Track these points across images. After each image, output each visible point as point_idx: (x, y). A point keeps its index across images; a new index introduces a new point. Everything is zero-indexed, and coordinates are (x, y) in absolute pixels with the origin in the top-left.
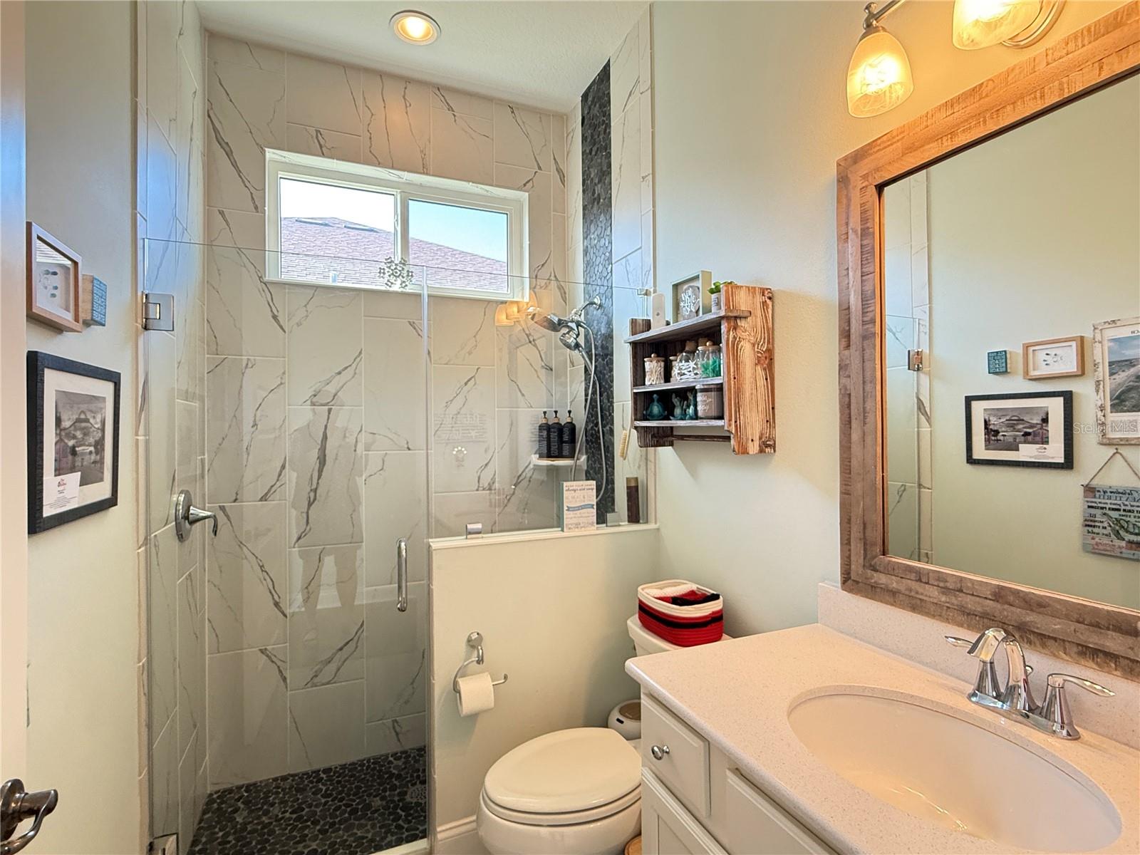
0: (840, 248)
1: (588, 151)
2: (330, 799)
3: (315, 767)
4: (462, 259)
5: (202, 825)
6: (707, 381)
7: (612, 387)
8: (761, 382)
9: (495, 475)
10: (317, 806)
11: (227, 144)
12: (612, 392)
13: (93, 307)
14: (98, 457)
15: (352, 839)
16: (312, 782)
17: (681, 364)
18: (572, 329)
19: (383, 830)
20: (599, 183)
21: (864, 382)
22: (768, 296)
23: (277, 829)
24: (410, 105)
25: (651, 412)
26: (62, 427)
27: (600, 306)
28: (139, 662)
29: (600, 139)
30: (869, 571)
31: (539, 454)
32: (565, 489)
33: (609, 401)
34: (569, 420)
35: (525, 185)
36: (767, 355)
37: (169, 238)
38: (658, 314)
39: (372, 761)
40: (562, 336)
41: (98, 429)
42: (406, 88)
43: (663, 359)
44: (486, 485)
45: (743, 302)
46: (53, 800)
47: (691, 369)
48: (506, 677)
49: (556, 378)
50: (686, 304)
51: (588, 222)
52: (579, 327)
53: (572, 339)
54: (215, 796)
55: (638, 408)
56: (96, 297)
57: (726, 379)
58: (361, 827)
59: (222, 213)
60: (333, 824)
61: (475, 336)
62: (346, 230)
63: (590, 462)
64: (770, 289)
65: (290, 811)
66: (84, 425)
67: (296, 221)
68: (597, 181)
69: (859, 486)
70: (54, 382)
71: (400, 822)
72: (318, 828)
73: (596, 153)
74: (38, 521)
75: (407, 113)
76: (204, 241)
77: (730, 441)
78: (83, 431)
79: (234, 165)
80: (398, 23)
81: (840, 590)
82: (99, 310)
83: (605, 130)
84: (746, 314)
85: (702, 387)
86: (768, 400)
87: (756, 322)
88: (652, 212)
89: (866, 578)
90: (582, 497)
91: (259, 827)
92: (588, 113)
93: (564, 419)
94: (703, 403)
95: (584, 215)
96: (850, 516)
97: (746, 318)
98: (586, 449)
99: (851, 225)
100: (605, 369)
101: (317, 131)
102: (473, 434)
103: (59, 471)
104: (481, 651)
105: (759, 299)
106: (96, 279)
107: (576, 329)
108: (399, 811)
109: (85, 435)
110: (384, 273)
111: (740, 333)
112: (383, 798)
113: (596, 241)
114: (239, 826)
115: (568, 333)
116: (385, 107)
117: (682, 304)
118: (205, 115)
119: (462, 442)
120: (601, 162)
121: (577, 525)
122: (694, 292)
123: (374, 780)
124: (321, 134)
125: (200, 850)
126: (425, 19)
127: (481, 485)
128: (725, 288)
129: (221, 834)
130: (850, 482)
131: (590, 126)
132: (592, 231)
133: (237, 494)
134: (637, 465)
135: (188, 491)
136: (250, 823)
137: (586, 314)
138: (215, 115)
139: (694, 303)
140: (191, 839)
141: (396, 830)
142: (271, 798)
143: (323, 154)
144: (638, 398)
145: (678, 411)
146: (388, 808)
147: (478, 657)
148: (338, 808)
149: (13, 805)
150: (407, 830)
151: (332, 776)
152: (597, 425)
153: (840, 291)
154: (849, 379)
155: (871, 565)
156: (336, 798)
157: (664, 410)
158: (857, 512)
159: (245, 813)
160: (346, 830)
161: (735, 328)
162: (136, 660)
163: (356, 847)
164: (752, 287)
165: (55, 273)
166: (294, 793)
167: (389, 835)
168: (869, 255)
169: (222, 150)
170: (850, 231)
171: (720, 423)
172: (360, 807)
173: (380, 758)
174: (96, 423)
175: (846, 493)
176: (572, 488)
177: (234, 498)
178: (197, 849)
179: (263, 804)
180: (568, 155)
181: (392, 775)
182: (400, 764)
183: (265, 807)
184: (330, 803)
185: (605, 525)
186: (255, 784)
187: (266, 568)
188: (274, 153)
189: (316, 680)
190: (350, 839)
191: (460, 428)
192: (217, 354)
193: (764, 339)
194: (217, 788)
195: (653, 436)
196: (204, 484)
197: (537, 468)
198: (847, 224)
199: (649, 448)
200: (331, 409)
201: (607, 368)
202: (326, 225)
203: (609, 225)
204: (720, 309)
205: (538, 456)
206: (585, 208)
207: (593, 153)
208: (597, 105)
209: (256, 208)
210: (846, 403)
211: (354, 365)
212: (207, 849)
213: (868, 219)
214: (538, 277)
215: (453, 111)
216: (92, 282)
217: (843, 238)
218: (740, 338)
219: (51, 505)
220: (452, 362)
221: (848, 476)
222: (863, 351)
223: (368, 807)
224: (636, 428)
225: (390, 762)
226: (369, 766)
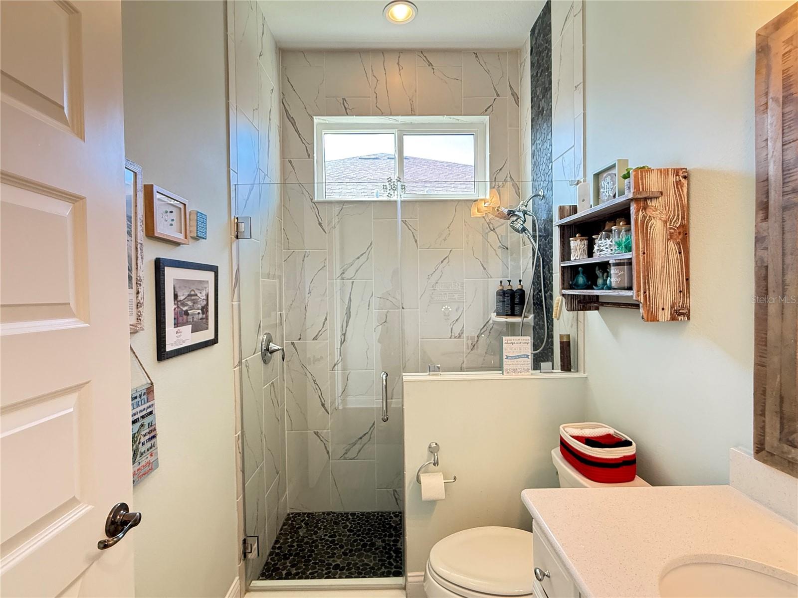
0: (758, 119)
1: (535, 74)
2: (352, 534)
3: (346, 511)
4: (464, 171)
5: (282, 532)
6: (619, 257)
7: (552, 261)
8: (674, 255)
9: (463, 327)
10: (344, 536)
11: (292, 118)
12: (552, 265)
13: (197, 229)
14: (204, 316)
15: (361, 563)
16: (343, 520)
17: (600, 242)
18: (519, 217)
19: (380, 563)
20: (542, 98)
21: (784, 254)
22: (683, 176)
23: (320, 545)
24: (402, 69)
25: (577, 282)
26: (178, 300)
27: (544, 197)
28: (236, 434)
29: (544, 63)
30: (785, 446)
31: (497, 313)
32: (504, 342)
33: (549, 273)
34: (520, 287)
35: (486, 110)
36: (681, 230)
37: (254, 181)
38: (583, 201)
39: (380, 514)
40: (511, 223)
41: (204, 299)
42: (399, 57)
43: (587, 238)
44: (457, 335)
45: (653, 183)
46: (139, 518)
47: (608, 246)
48: (455, 478)
49: (511, 255)
50: (606, 190)
51: (535, 130)
52: (526, 215)
53: (519, 225)
54: (291, 516)
55: (565, 279)
56: (199, 222)
57: (634, 255)
58: (367, 557)
59: (290, 162)
60: (351, 551)
61: (448, 228)
62: (388, 160)
63: (536, 320)
64: (686, 169)
65: (329, 535)
66: (193, 298)
67: (360, 158)
68: (541, 98)
69: (776, 359)
70: (171, 274)
71: (392, 560)
72: (343, 550)
73: (541, 74)
74: (163, 354)
75: (400, 74)
76: (281, 181)
77: (639, 309)
78: (193, 301)
79: (297, 131)
80: (388, 13)
81: (753, 458)
82: (201, 231)
83: (548, 54)
84: (656, 195)
85: (614, 262)
86: (682, 272)
87: (669, 201)
88: (582, 114)
89: (783, 452)
90: (519, 349)
91: (311, 541)
92: (535, 44)
93: (516, 286)
94: (615, 276)
95: (532, 126)
96: (765, 388)
97: (657, 198)
98: (533, 309)
99: (771, 95)
100: (546, 247)
101: (344, 99)
102: (456, 296)
103: (177, 325)
104: (436, 457)
105: (672, 179)
106: (199, 212)
107: (523, 217)
108: (392, 552)
109: (194, 303)
110: (386, 189)
111: (650, 212)
112: (383, 541)
113: (540, 146)
114: (300, 538)
115: (516, 220)
116: (385, 74)
117: (602, 190)
118: (280, 102)
119: (448, 302)
120: (545, 81)
121: (515, 371)
122: (612, 179)
123: (379, 528)
124: (346, 101)
125: (279, 547)
126: (405, 4)
127: (453, 335)
128: (634, 173)
129: (290, 540)
130: (766, 354)
131: (537, 54)
132: (538, 138)
133: (301, 335)
134: (570, 325)
135: (269, 333)
136: (307, 537)
137: (534, 204)
138: (286, 102)
139: (612, 189)
140: (275, 539)
141: (388, 565)
142: (319, 525)
143: (347, 113)
144: (566, 270)
145: (600, 281)
146: (384, 548)
147: (434, 460)
148: (355, 541)
149: (118, 517)
150: (395, 567)
151: (355, 518)
152: (540, 291)
153: (758, 163)
154: (765, 251)
155: (788, 440)
156: (356, 533)
157: (588, 281)
158: (773, 384)
159: (305, 531)
160: (359, 556)
161: (645, 208)
162: (234, 433)
163: (362, 570)
164: (664, 170)
165: (171, 212)
166: (332, 524)
167: (383, 567)
168: (792, 122)
169: (290, 122)
170: (770, 101)
171: (628, 293)
172: (369, 543)
173: (385, 513)
174: (203, 296)
175: (761, 366)
176: (510, 342)
177: (299, 338)
178: (277, 546)
179: (315, 527)
180: (521, 79)
181: (391, 527)
182: (398, 520)
183: (316, 529)
184: (352, 536)
185: (539, 371)
186: (312, 513)
187: (317, 382)
188: (319, 119)
189: (346, 456)
190: (359, 563)
191: (447, 293)
192: (289, 249)
193: (678, 216)
194: (292, 511)
195: (579, 302)
196: (283, 328)
197: (495, 323)
198: (767, 94)
199: (579, 312)
200: (353, 282)
201: (548, 246)
202: (377, 158)
203: (550, 131)
204: (630, 192)
205: (496, 314)
206: (532, 120)
207: (539, 75)
208: (542, 35)
209: (309, 155)
210: (762, 276)
211: (367, 253)
212: (282, 548)
213: (791, 85)
214: (497, 180)
215: (432, 66)
216: (197, 214)
217: (762, 108)
218: (650, 217)
219: (172, 344)
220: (431, 247)
221: (763, 347)
222: (783, 222)
223: (373, 544)
224: (563, 295)
225: (391, 518)
226: (378, 517)
